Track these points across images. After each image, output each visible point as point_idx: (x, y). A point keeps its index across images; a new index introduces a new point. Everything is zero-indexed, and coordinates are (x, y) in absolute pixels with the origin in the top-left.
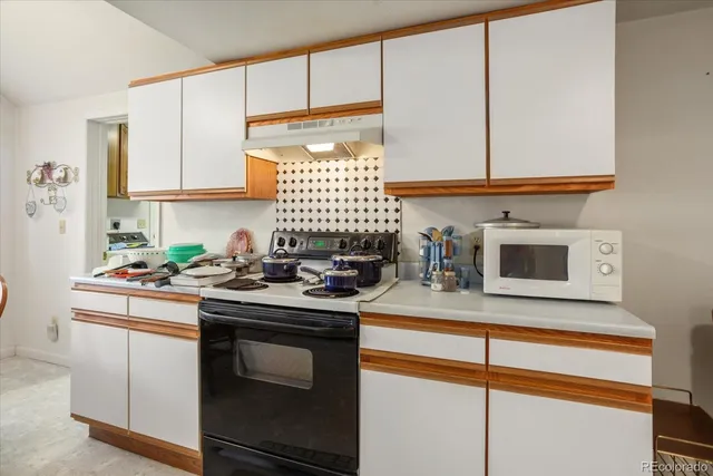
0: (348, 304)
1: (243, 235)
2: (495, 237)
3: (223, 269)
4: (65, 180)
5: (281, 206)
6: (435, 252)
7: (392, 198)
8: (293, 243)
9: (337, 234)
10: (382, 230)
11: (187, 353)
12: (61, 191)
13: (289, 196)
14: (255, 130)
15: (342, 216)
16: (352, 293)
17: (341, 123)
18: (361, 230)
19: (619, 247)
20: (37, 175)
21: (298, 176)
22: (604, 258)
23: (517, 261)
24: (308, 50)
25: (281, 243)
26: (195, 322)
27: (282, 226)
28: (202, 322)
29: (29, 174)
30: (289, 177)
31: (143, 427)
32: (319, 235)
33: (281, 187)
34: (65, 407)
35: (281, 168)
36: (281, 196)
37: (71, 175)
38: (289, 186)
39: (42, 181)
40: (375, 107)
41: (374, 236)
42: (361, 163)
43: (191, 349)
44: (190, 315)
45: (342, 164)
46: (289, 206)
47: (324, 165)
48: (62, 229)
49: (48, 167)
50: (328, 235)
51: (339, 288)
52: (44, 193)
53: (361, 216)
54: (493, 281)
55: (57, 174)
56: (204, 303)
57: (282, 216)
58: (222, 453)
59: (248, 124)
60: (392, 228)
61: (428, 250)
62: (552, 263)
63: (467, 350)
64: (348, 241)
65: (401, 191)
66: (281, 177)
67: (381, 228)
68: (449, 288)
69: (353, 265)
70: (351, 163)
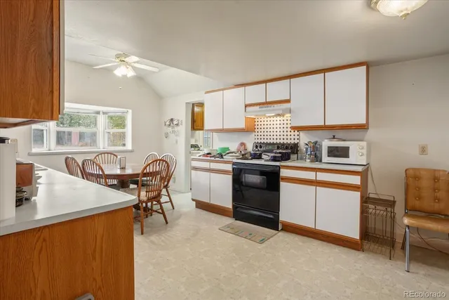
0: (277, 164)
1: (243, 144)
2: (326, 144)
3: (238, 154)
4: (177, 125)
5: (256, 134)
6: (309, 150)
7: (292, 131)
8: (261, 147)
9: (277, 144)
10: (292, 142)
11: (229, 179)
12: (176, 129)
13: (259, 130)
14: (248, 109)
15: (278, 137)
16: (278, 161)
17: (277, 106)
18: (285, 142)
19: (365, 147)
20: (168, 123)
21: (262, 123)
22: (361, 151)
23: (333, 152)
24: (265, 82)
25: (257, 147)
26: (231, 169)
27: (256, 141)
28: (233, 169)
29: (165, 123)
30: (259, 123)
31: (215, 201)
32: (270, 144)
33: (256, 127)
34: (190, 197)
35: (256, 120)
36: (256, 130)
37: (180, 123)
38: (259, 127)
39: (170, 125)
40: (288, 101)
41: (289, 144)
42: (285, 118)
43: (229, 178)
44: (229, 167)
45: (278, 118)
46: (259, 134)
47: (272, 119)
48: (177, 142)
49: (172, 120)
50: (273, 144)
51: (274, 159)
52: (170, 129)
53: (285, 137)
54: (325, 158)
55: (175, 122)
56: (234, 164)
57: (256, 137)
58: (238, 209)
59: (246, 107)
60: (296, 141)
61: (307, 149)
62: (344, 152)
63: (310, 175)
64: (279, 146)
65: (300, 129)
66: (256, 123)
67: (293, 142)
68: (312, 161)
69: (280, 153)
70: (282, 118)
